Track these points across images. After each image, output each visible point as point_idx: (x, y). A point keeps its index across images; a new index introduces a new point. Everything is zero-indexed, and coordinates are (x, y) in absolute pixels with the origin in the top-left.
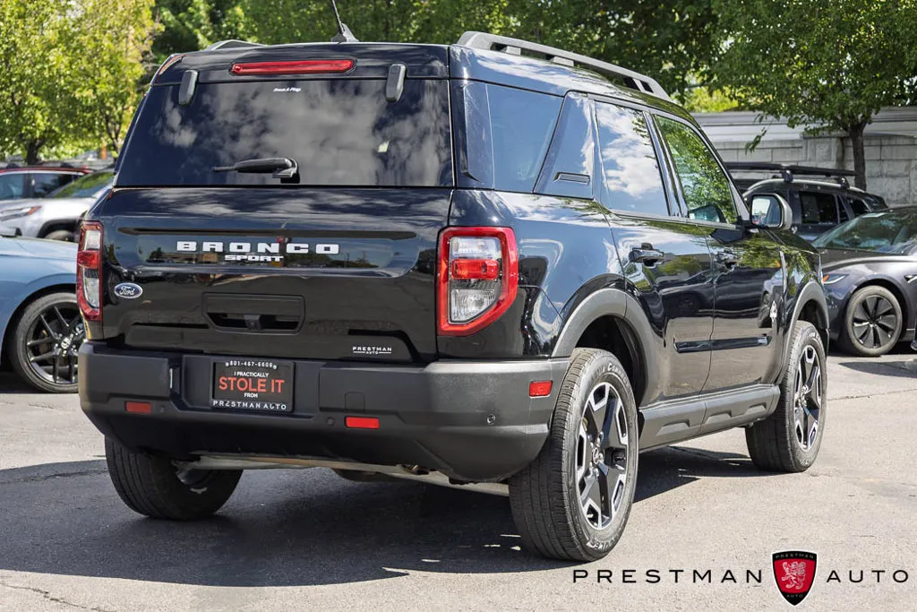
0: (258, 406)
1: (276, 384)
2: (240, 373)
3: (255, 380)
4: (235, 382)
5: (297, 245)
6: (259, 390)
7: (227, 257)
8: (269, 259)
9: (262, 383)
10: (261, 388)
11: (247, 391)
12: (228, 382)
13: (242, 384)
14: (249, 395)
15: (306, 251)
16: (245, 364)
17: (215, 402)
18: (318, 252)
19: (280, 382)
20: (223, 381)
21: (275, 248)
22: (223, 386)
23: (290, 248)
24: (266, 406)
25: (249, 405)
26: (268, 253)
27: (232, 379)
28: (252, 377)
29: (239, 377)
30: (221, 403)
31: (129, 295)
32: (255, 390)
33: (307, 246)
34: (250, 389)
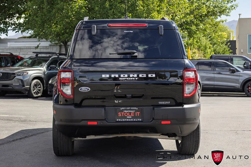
0: (132, 120)
1: (137, 114)
2: (126, 111)
4: (124, 114)
5: (143, 75)
6: (132, 116)
7: (120, 79)
8: (134, 79)
9: (132, 113)
10: (132, 115)
11: (128, 116)
12: (122, 114)
13: (126, 114)
14: (128, 117)
15: (145, 76)
16: (127, 108)
17: (118, 120)
18: (149, 76)
19: (138, 113)
20: (120, 114)
21: (136, 76)
22: (120, 115)
24: (134, 120)
25: (129, 120)
26: (133, 77)
27: (123, 113)
28: (129, 112)
29: (125, 112)
30: (120, 120)
31: (85, 90)
32: (130, 116)
33: (145, 75)
34: (129, 115)
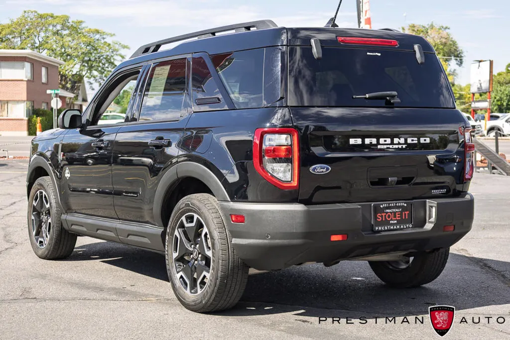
0: (398, 227)
1: (405, 214)
2: (388, 211)
3: (395, 213)
4: (385, 216)
5: (413, 139)
6: (397, 218)
7: (379, 147)
9: (398, 214)
10: (398, 217)
11: (392, 220)
12: (382, 216)
13: (389, 216)
14: (392, 222)
15: (416, 142)
16: (391, 205)
17: (377, 228)
18: (421, 142)
19: (407, 213)
20: (379, 216)
21: (402, 141)
22: (379, 219)
23: (409, 141)
24: (402, 227)
25: (394, 227)
26: (399, 144)
27: (384, 214)
28: (394, 212)
29: (387, 213)
30: (380, 228)
31: (322, 172)
32: (395, 219)
33: (416, 139)
34: (393, 219)
